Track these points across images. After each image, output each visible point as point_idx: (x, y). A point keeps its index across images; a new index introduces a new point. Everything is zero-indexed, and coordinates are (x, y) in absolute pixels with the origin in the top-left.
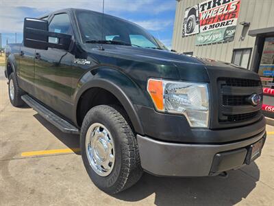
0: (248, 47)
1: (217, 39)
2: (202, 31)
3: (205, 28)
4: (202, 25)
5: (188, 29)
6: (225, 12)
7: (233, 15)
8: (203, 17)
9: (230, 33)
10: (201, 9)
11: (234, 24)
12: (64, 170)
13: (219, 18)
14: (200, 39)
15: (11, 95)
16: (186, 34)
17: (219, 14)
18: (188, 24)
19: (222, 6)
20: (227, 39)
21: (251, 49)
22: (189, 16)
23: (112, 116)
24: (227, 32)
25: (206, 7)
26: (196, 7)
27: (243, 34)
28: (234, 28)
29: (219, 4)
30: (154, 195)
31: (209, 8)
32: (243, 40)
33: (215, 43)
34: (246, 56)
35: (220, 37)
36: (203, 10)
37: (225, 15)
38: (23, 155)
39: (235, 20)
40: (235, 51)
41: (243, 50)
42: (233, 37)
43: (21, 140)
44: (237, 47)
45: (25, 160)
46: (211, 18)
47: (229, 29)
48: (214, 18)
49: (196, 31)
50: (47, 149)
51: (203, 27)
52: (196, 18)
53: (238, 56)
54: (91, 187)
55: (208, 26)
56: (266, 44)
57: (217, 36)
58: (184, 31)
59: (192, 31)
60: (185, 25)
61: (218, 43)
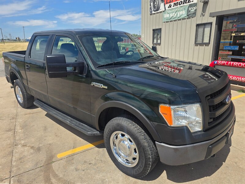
0: (209, 22)
1: (181, 15)
2: (167, 8)
3: (170, 6)
4: (167, 3)
5: (154, 7)
9: (192, 10)
11: (195, 1)
12: (95, 165)
14: (166, 16)
16: (153, 12)
18: (154, 3)
20: (190, 16)
21: (211, 23)
24: (190, 9)
27: (204, 10)
28: (195, 5)
30: (165, 172)
32: (203, 16)
33: (180, 20)
34: (207, 30)
35: (183, 13)
38: (59, 156)
40: (198, 26)
41: (204, 25)
42: (195, 13)
44: (199, 22)
45: (62, 161)
47: (191, 6)
49: (162, 8)
50: (74, 148)
51: (168, 5)
53: (201, 30)
54: (120, 175)
55: (172, 4)
57: (181, 13)
58: (151, 8)
59: (158, 9)
60: (152, 4)
61: (183, 19)
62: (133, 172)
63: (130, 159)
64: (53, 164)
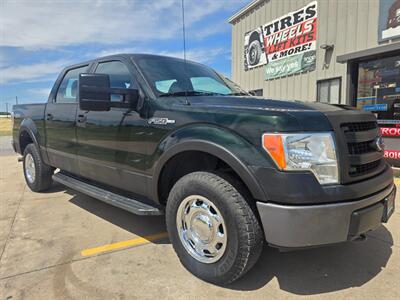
0: (336, 76)
1: (292, 70)
2: (270, 60)
3: (275, 57)
4: (270, 53)
5: (251, 59)
6: (298, 34)
7: (310, 36)
8: (270, 42)
9: (310, 60)
10: (265, 32)
11: (313, 47)
12: (149, 265)
13: (292, 42)
14: (269, 71)
15: (29, 176)
16: (250, 67)
17: (290, 37)
18: (251, 53)
19: (293, 27)
20: (306, 69)
21: (340, 78)
22: (250, 43)
23: (216, 183)
24: (306, 59)
25: (272, 30)
26: (258, 30)
27: (327, 59)
28: (314, 53)
29: (289, 25)
30: (275, 279)
31: (276, 30)
32: (327, 68)
33: (291, 75)
34: (335, 88)
35: (296, 66)
36: (269, 33)
37: (299, 37)
38: (85, 253)
39: (314, 43)
40: (319, 82)
41: (329, 81)
42: (313, 65)
43: (70, 235)
44: (320, 78)
45: (90, 260)
46: (281, 43)
47: (306, 55)
48: (285, 42)
49: (263, 59)
50: (112, 243)
51: (272, 55)
52: (261, 44)
53: (324, 89)
54: (193, 281)
55: (278, 53)
56: (361, 71)
57: (292, 65)
58: (246, 62)
59: (257, 61)
60: (247, 55)
61: (296, 74)
62: (218, 272)
63: (212, 249)
64: (73, 264)
